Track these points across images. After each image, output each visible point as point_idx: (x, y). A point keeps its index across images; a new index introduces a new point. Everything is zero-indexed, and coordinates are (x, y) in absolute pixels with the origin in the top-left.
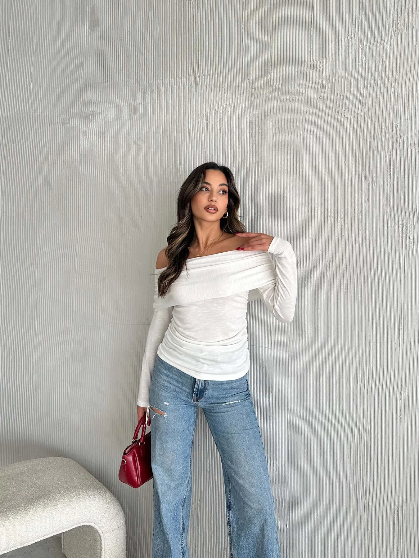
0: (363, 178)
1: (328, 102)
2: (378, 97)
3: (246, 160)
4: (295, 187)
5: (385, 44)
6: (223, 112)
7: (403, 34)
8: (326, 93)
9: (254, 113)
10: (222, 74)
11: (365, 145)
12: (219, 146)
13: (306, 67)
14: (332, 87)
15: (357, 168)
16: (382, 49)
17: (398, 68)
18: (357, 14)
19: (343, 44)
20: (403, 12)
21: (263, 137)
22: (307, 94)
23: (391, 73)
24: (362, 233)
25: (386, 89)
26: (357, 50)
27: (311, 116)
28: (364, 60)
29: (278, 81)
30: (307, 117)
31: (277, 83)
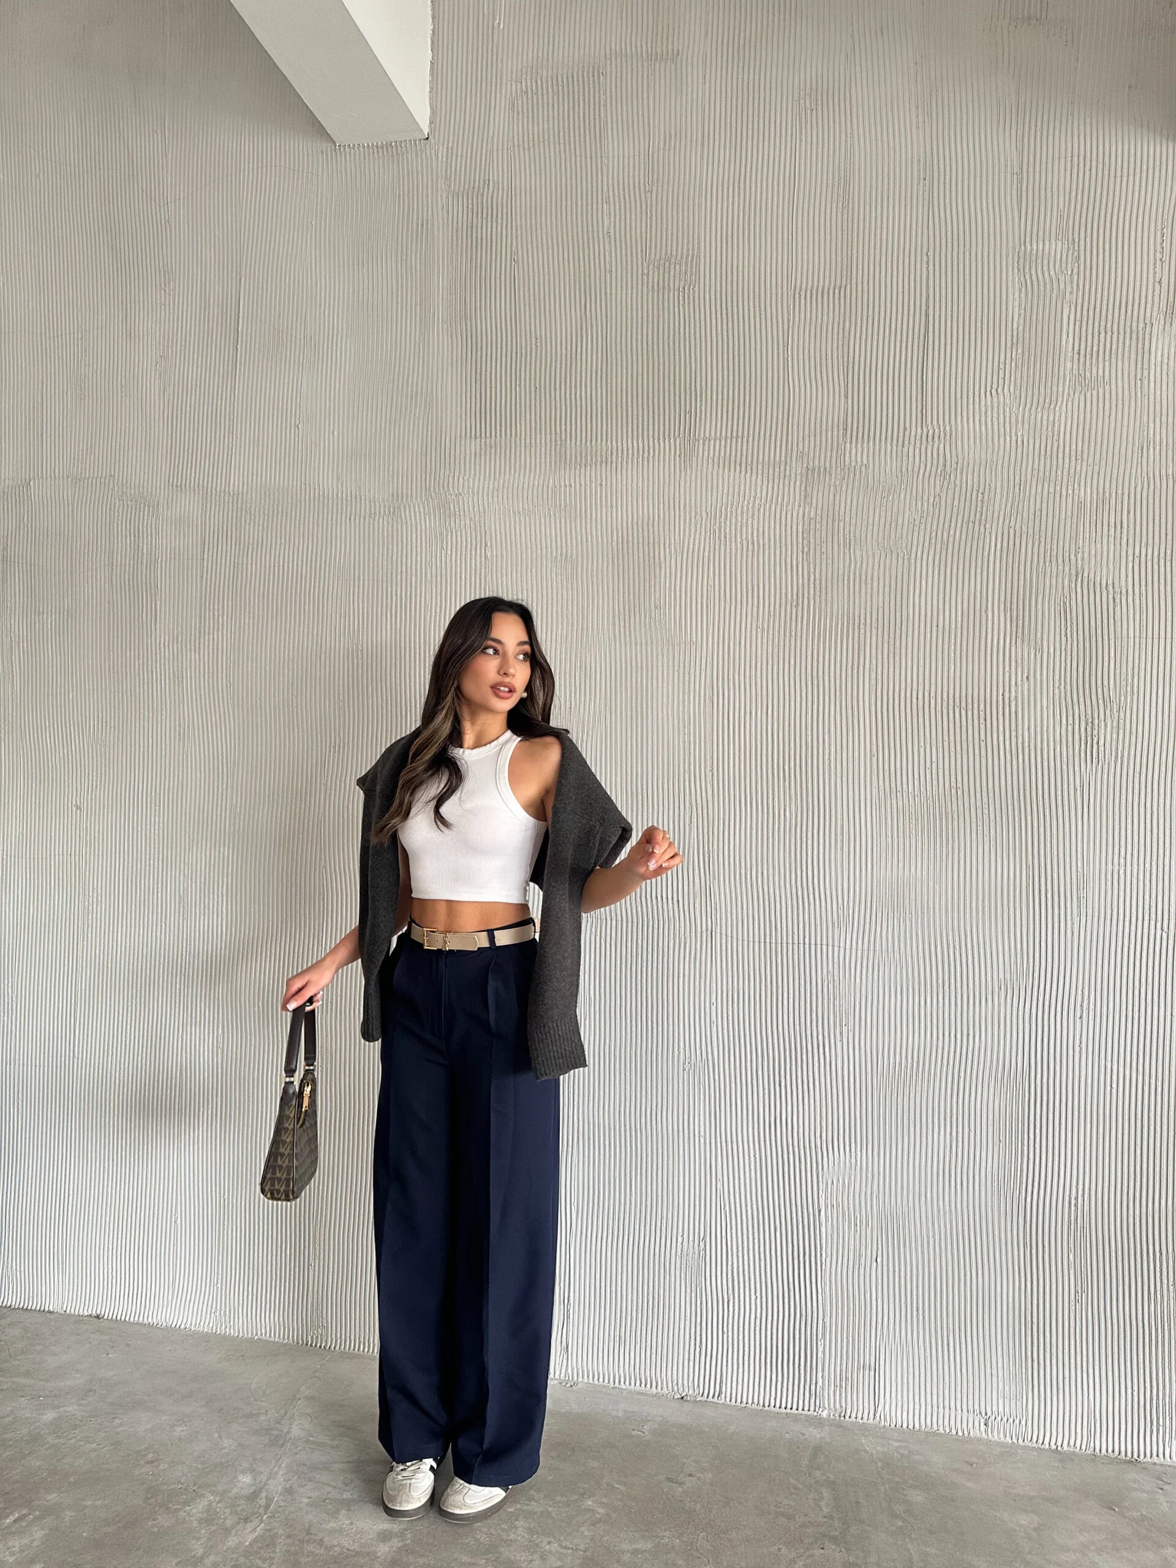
0: (1019, 641)
1: (956, 503)
2: (1045, 501)
3: (794, 603)
4: (891, 655)
5: (1057, 409)
6: (748, 510)
7: (1088, 395)
8: (952, 486)
10: (745, 439)
11: (1022, 582)
12: (739, 576)
13: (912, 439)
14: (961, 479)
15: (1008, 622)
16: (1051, 418)
17: (1079, 453)
18: (1009, 351)
19: (983, 403)
20: (1088, 357)
21: (830, 561)
22: (915, 487)
23: (1067, 460)
24: (1017, 737)
25: (1058, 488)
26: (1008, 414)
27: (922, 527)
28: (1019, 434)
29: (859, 460)
30: (916, 529)
31: (857, 462)
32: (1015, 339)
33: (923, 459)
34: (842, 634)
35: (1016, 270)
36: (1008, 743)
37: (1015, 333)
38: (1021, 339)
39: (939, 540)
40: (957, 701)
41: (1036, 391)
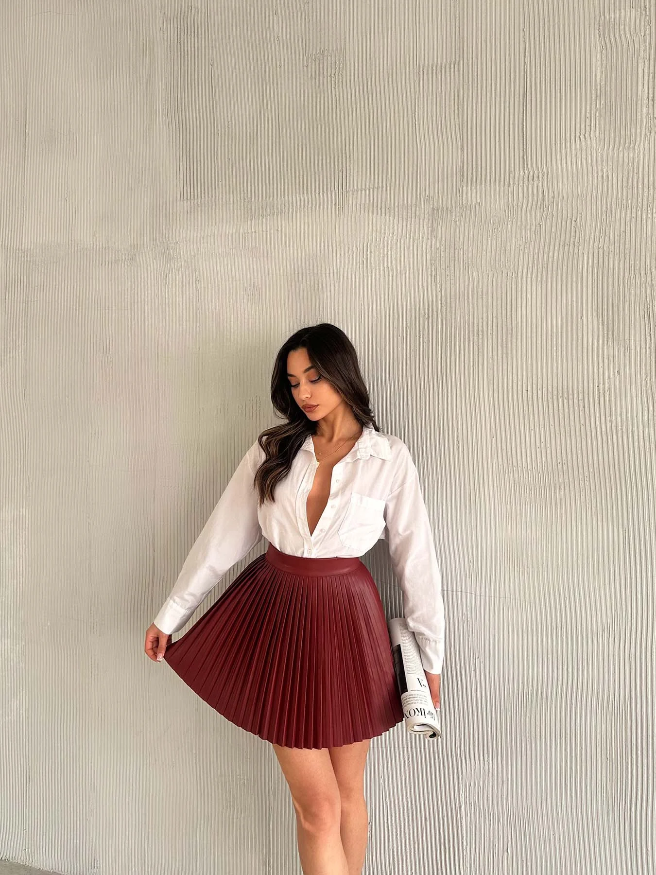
0: (610, 341)
1: (553, 230)
2: (628, 223)
3: (426, 316)
4: (504, 356)
5: (636, 147)
6: (388, 244)
8: (550, 216)
9: (438, 246)
10: (384, 189)
11: (611, 292)
12: (382, 296)
13: (516, 179)
14: (557, 210)
15: (600, 326)
16: (631, 155)
18: (593, 103)
19: (573, 147)
21: (453, 281)
22: (519, 219)
23: (646, 190)
25: (639, 213)
26: (594, 155)
27: (527, 251)
28: (605, 170)
29: (474, 200)
30: (522, 252)
31: (472, 202)
32: (598, 92)
33: (525, 195)
34: (464, 339)
35: (597, 36)
36: (603, 426)
37: (598, 87)
38: (603, 91)
39: (540, 261)
40: (560, 392)
41: (618, 133)
